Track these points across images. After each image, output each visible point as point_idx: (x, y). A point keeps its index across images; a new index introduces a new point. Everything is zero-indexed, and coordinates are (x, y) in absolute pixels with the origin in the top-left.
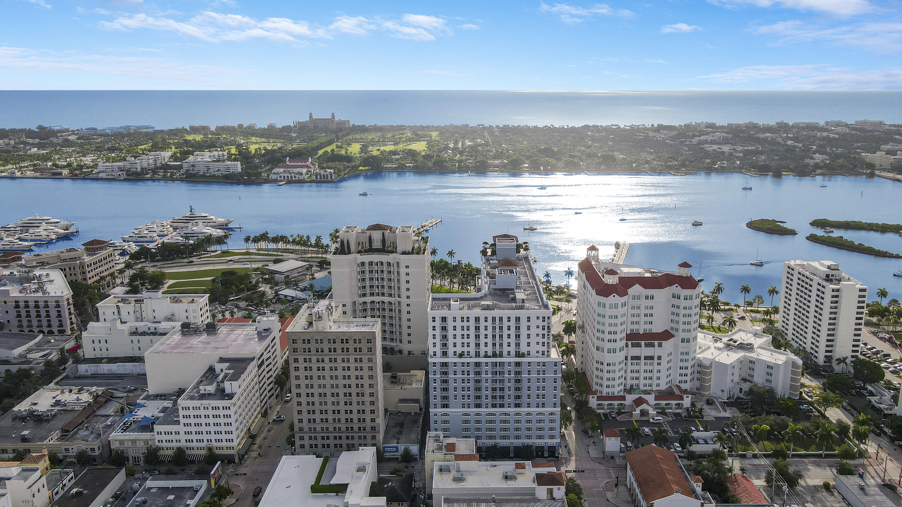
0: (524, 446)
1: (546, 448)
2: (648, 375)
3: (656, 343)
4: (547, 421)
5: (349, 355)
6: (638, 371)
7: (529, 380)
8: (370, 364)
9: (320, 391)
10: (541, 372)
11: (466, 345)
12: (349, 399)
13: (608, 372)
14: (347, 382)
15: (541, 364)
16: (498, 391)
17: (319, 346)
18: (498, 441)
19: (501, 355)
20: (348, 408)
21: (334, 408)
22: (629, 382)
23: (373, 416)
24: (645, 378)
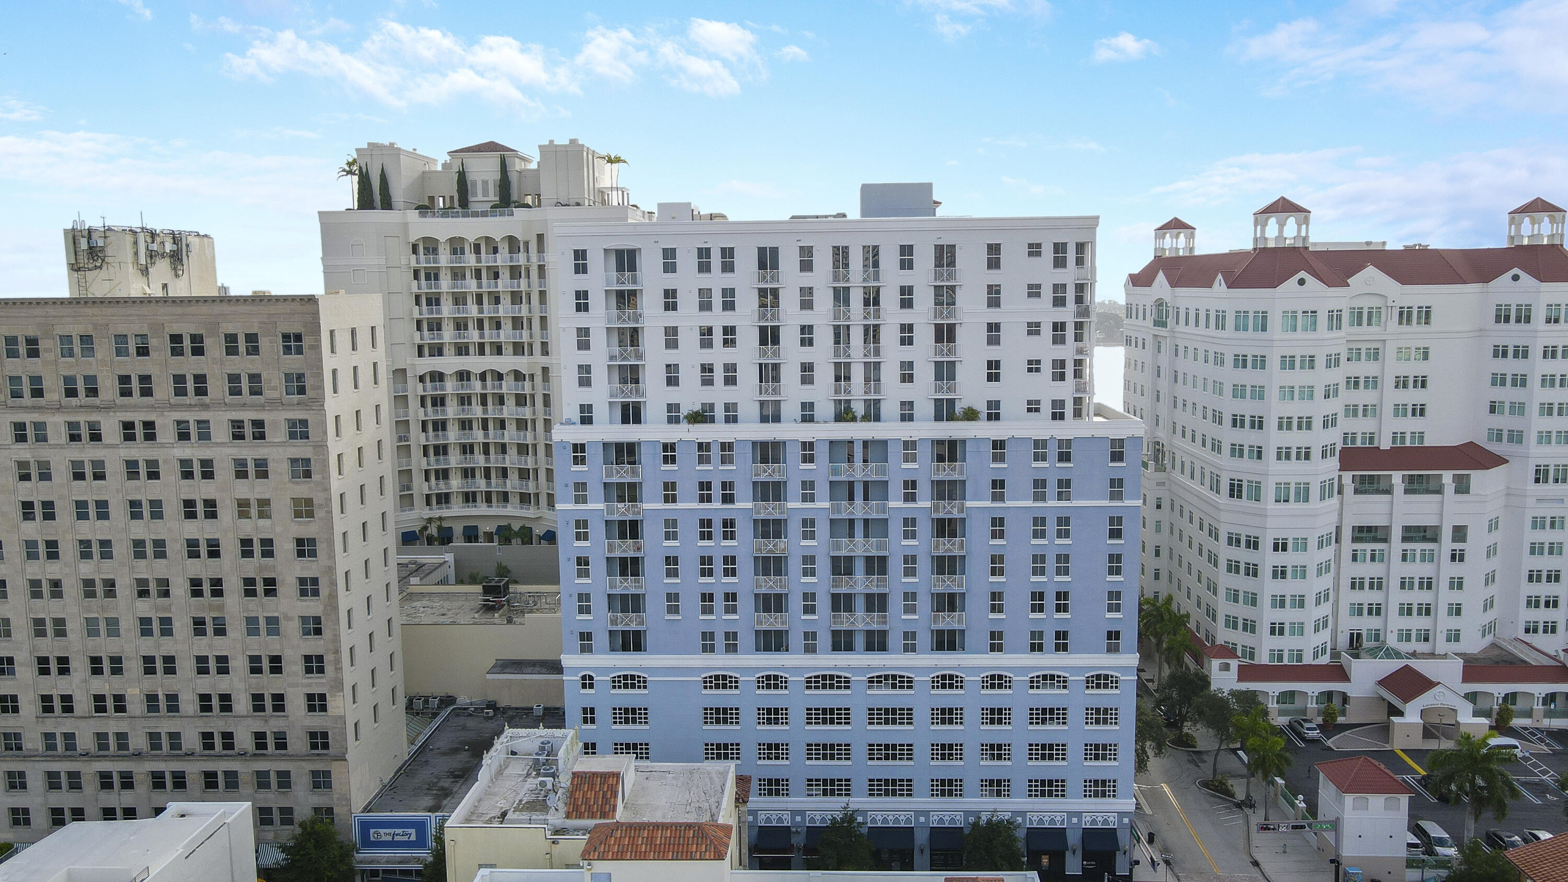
0: (975, 825)
1: (1074, 839)
2: (1418, 597)
3: (1447, 477)
4: (1076, 716)
5: (205, 407)
6: (1377, 584)
7: (998, 526)
8: (300, 450)
9: (87, 569)
10: (1052, 489)
11: (719, 375)
12: (211, 608)
13: (1280, 573)
14: (201, 529)
15: (1052, 451)
16: (859, 574)
17: (78, 367)
18: (859, 801)
19: (873, 413)
20: (210, 646)
21: (148, 646)
22: (1348, 623)
23: (316, 684)
24: (1406, 610)
